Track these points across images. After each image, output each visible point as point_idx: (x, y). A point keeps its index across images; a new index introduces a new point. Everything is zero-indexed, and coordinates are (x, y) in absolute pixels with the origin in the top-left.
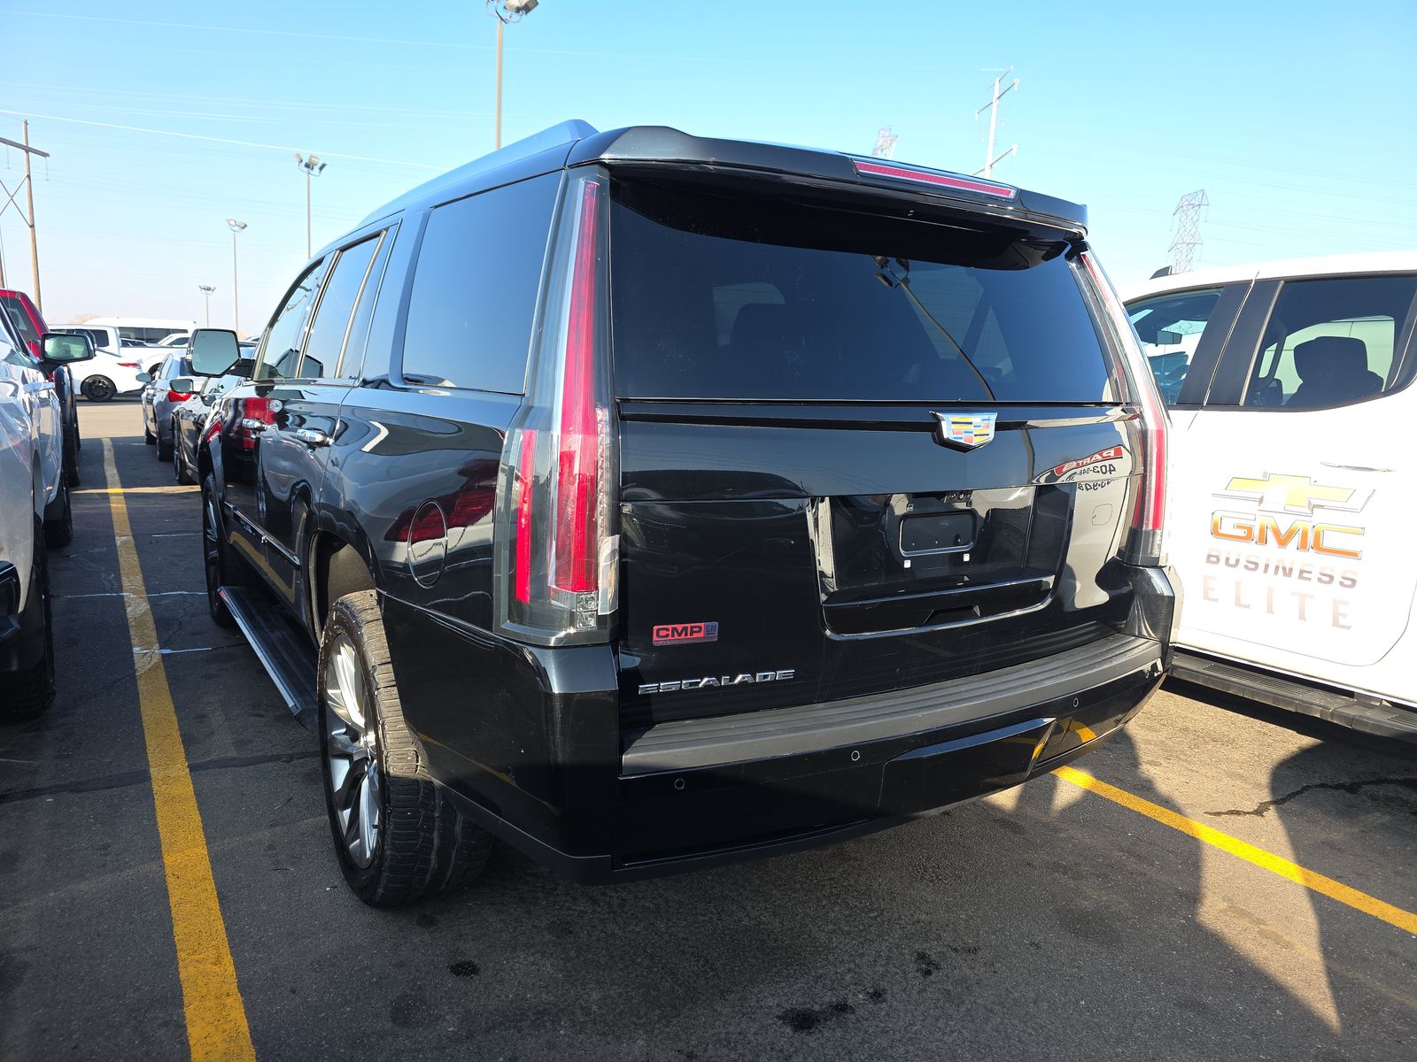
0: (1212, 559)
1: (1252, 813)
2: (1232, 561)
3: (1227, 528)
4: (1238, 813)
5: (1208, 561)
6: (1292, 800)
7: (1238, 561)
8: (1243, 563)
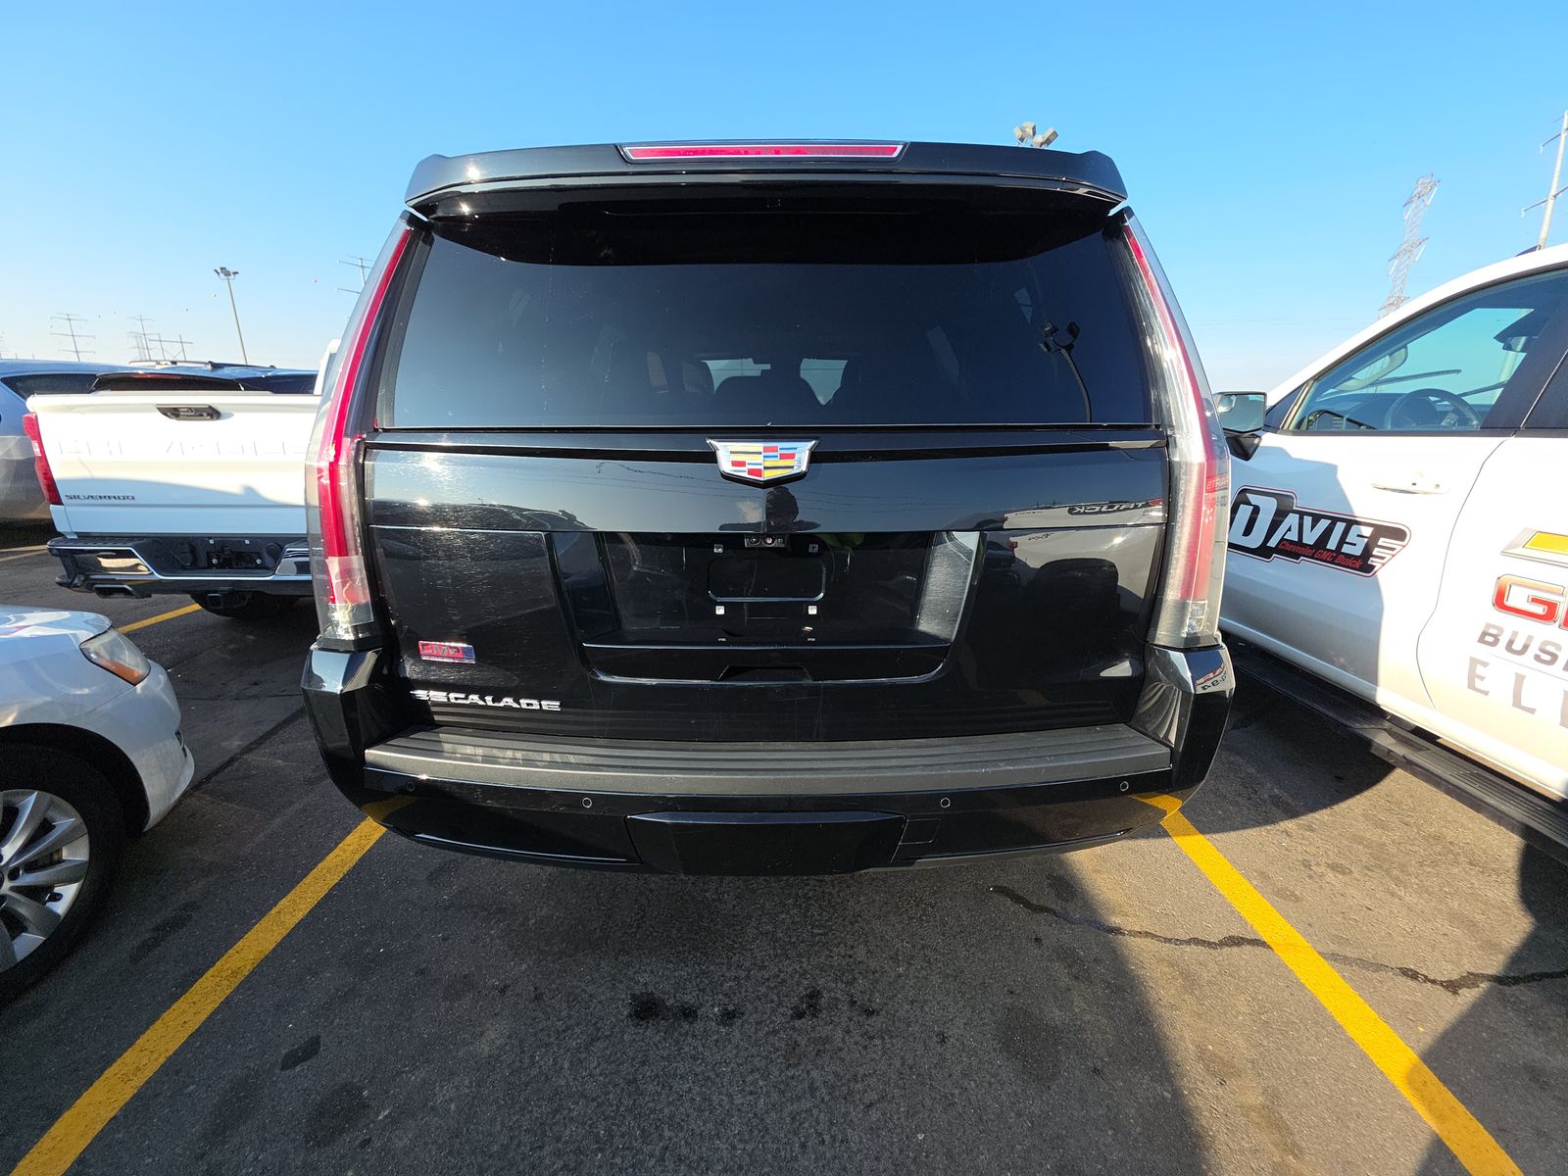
0: (1488, 638)
1: (1441, 983)
2: (1517, 646)
3: (1517, 598)
4: (1413, 975)
5: (1482, 640)
6: (1535, 984)
7: (1526, 647)
8: (1533, 650)
